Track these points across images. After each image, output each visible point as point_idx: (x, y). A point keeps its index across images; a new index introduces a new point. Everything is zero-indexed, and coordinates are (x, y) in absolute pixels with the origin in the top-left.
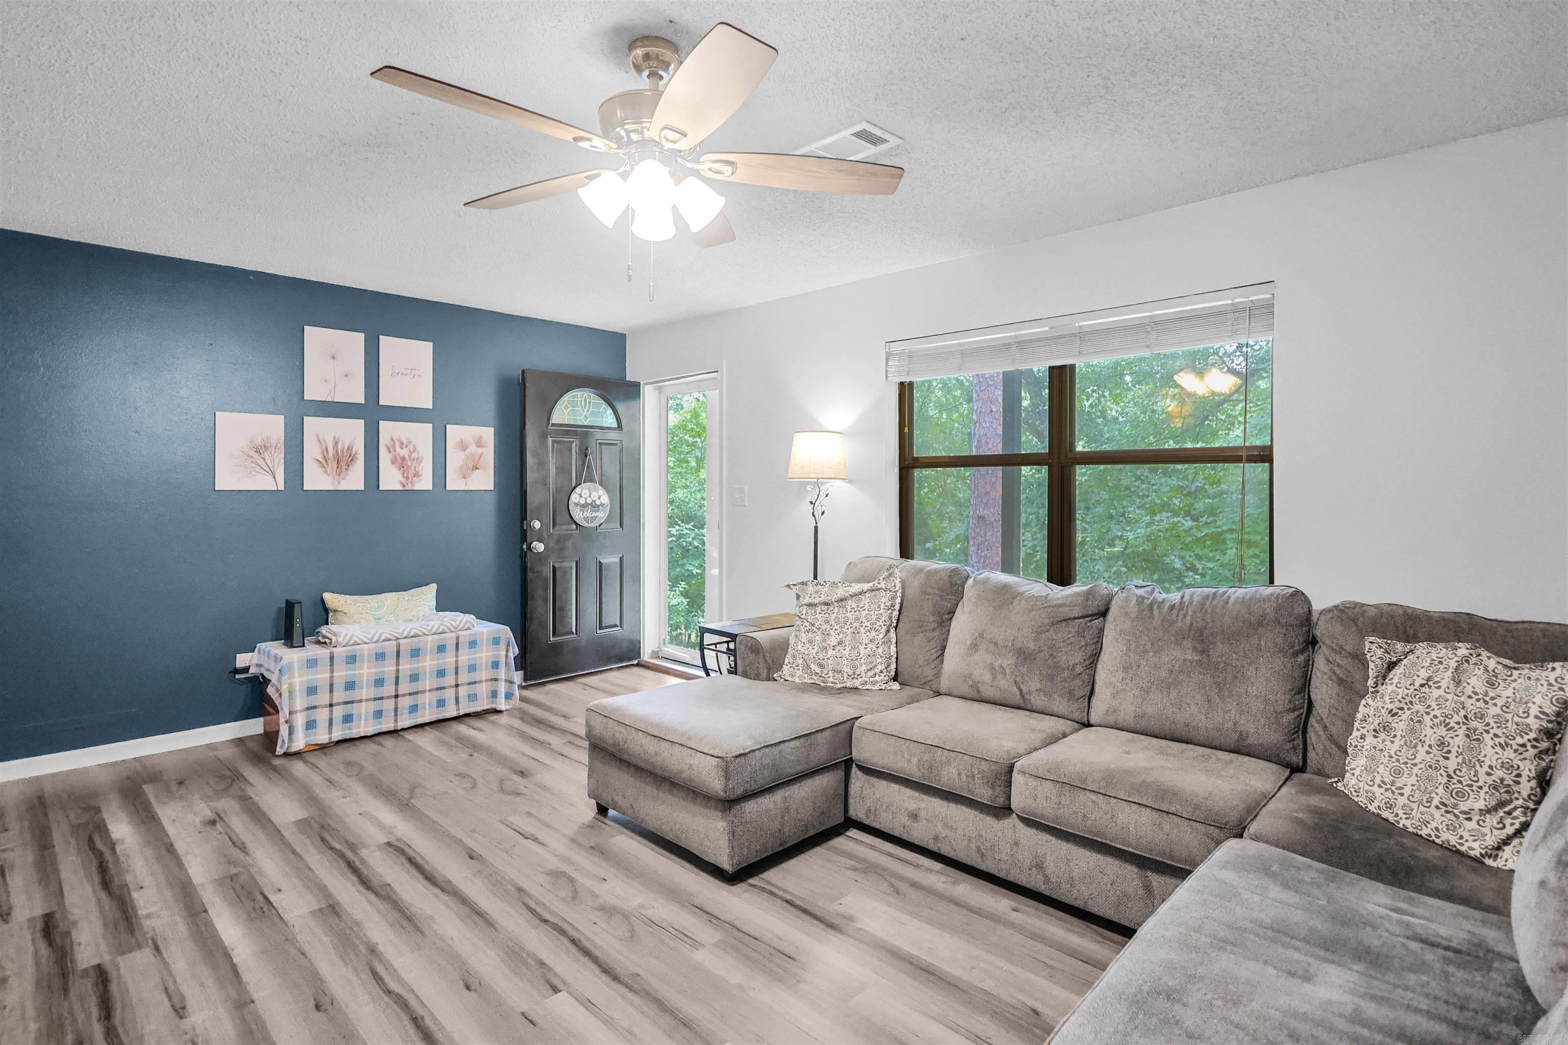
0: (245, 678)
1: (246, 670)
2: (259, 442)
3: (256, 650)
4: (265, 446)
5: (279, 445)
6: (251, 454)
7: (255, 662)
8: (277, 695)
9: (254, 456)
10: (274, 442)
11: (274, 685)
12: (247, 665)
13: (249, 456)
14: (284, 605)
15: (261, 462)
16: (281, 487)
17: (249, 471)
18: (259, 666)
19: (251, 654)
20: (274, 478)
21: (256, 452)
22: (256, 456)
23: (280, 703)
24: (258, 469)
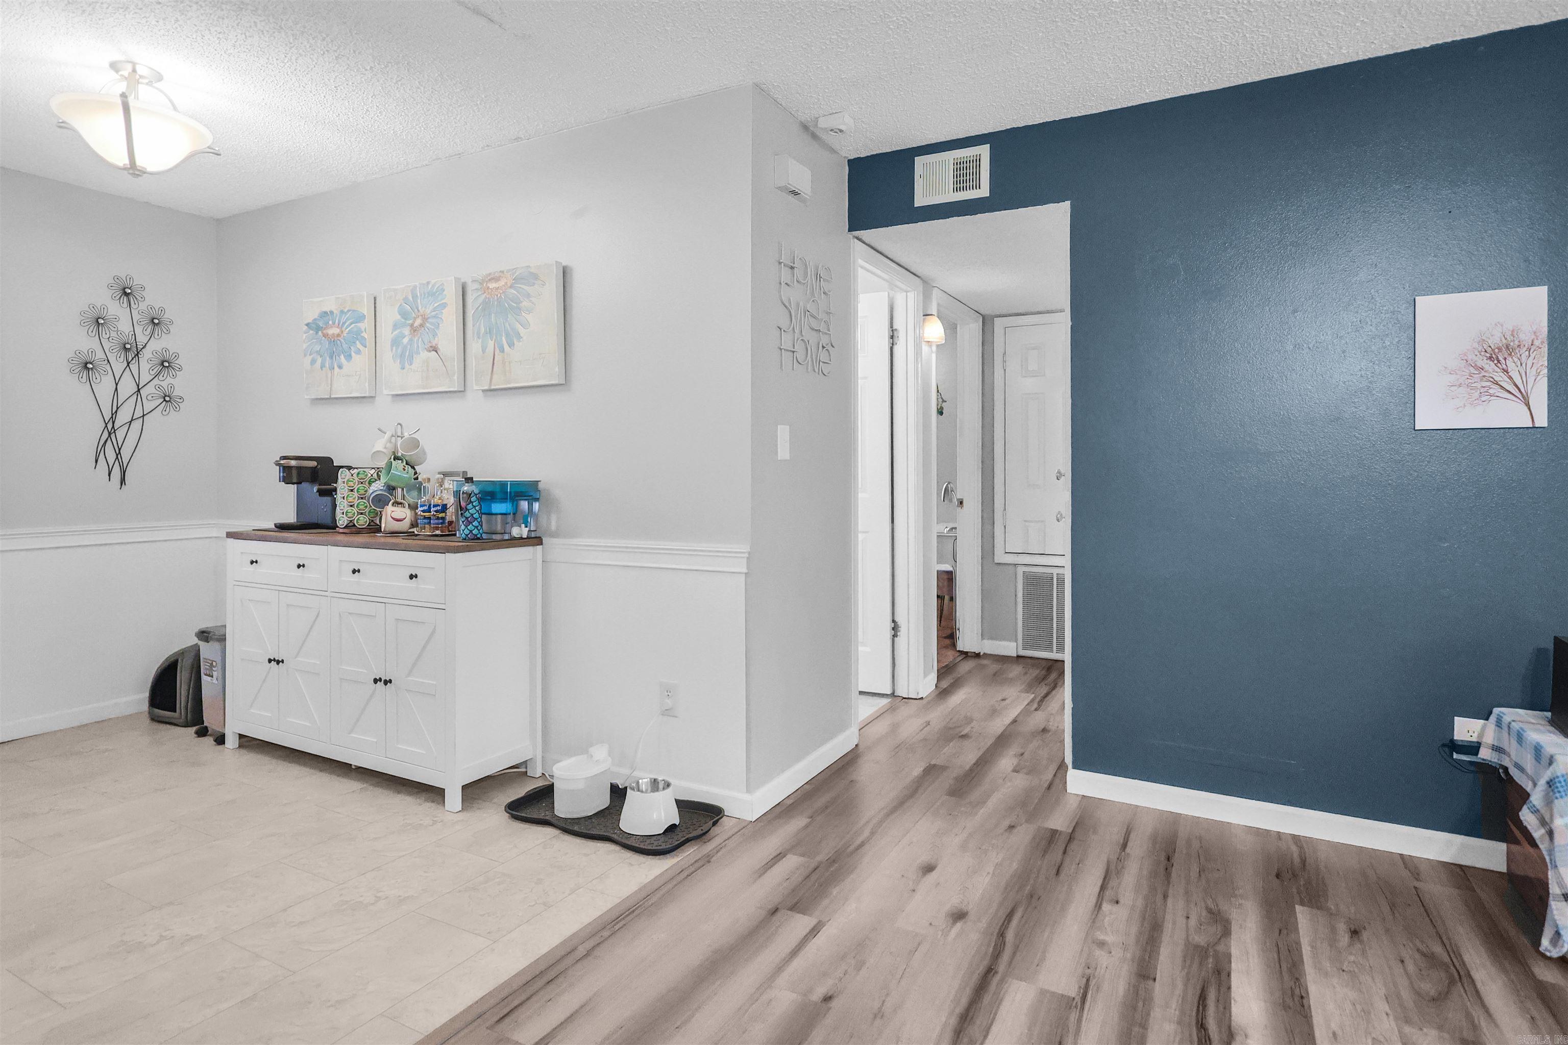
0: (1471, 763)
1: (1473, 748)
2: (1495, 340)
3: (1493, 718)
4: (1507, 347)
5: (1537, 343)
6: (1480, 363)
7: (1489, 738)
8: (1543, 831)
9: (1486, 367)
10: (1525, 337)
11: (1536, 811)
12: (1474, 739)
13: (1476, 367)
14: (1551, 646)
15: (1500, 377)
16: (1542, 420)
17: (1477, 394)
18: (1497, 749)
19: (1482, 721)
20: (1528, 405)
21: (1490, 358)
22: (1490, 366)
23: (1551, 852)
24: (1495, 390)
